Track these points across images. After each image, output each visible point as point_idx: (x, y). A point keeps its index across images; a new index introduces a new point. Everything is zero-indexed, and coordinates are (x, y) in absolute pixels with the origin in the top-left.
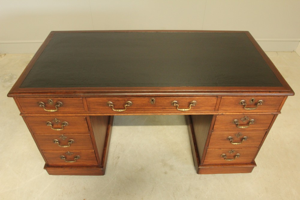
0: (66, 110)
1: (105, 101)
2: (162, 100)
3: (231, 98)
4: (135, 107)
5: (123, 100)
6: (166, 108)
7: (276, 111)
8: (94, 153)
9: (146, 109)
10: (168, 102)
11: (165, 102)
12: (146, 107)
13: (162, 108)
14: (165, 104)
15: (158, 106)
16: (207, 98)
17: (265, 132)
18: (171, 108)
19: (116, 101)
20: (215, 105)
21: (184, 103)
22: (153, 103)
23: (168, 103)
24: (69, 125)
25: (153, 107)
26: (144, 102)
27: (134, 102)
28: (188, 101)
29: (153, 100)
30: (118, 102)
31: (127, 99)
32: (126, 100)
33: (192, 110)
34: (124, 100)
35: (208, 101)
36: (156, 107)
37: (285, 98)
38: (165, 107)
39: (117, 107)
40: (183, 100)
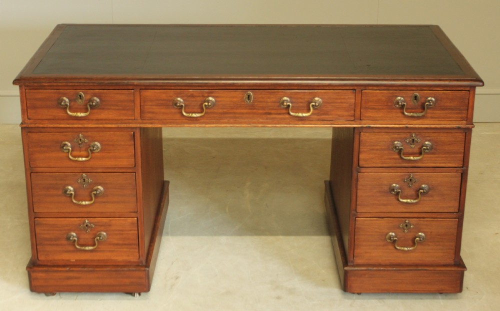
0: (104, 115)
1: (171, 96)
2: (264, 96)
3: (378, 93)
4: (220, 111)
5: (201, 95)
6: (270, 114)
7: (465, 122)
8: (136, 225)
9: (237, 115)
10: (274, 100)
11: (269, 100)
12: (238, 111)
13: (264, 112)
14: (270, 104)
15: (258, 109)
16: (339, 93)
17: (460, 174)
18: (280, 114)
19: (189, 96)
20: (353, 107)
21: (301, 103)
22: (250, 102)
23: (274, 102)
24: (102, 150)
25: (250, 111)
26: (235, 100)
27: (218, 99)
28: (307, 98)
29: (249, 96)
30: (193, 99)
31: (207, 93)
32: (206, 95)
33: (316, 117)
34: (203, 96)
35: (340, 99)
36: (255, 111)
37: (472, 92)
38: (270, 111)
39: (190, 110)
40: (299, 96)
